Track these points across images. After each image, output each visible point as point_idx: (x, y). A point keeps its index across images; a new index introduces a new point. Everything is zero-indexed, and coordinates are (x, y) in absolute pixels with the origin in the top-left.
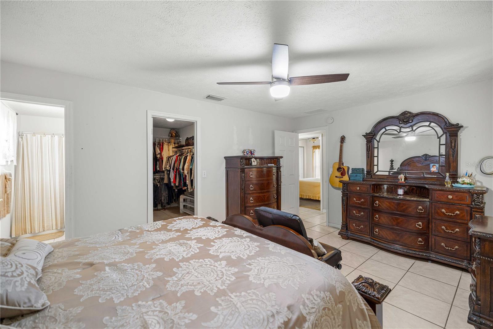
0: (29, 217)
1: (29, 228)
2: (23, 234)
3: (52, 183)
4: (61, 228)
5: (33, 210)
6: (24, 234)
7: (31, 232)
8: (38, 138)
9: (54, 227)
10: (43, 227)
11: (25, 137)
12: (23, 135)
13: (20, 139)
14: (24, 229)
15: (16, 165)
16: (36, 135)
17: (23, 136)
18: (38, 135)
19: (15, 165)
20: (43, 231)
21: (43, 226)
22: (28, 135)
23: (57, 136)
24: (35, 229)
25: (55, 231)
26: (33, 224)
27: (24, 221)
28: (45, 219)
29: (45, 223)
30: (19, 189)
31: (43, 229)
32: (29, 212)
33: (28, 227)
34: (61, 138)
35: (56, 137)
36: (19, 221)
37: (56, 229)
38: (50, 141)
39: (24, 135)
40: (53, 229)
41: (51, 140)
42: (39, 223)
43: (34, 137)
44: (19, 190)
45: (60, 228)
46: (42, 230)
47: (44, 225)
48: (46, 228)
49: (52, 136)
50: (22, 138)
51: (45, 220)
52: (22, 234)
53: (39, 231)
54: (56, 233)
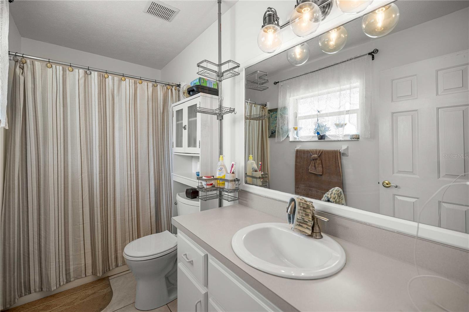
0: (36, 252)
1: (37, 278)
2: (23, 295)
3: (85, 175)
4: (104, 273)
5: (46, 238)
6: (25, 295)
7: (42, 289)
8: (58, 72)
9: (89, 271)
10: (68, 274)
11: (29, 66)
12: (26, 62)
13: (18, 70)
14: (25, 283)
15: (7, 128)
16: (54, 66)
17: (25, 65)
18: (58, 67)
19: (5, 129)
20: (67, 283)
21: (66, 270)
22: (37, 64)
23: (96, 73)
24: (49, 283)
25: (89, 279)
26: (46, 270)
27: (24, 264)
28: (71, 253)
29: (71, 263)
30: (14, 188)
31: (67, 279)
32: (36, 240)
33: (35, 277)
34: (104, 79)
35: (95, 75)
36: (14, 268)
37: (94, 273)
38: (82, 81)
39: (28, 61)
40: (87, 275)
41: (85, 80)
42: (57, 265)
43: (50, 71)
44: (14, 192)
45: (101, 274)
46: (65, 281)
47: (69, 269)
48: (72, 274)
49: (86, 72)
50: (23, 69)
51: (71, 257)
52: (21, 296)
53: (58, 286)
54: (92, 283)
